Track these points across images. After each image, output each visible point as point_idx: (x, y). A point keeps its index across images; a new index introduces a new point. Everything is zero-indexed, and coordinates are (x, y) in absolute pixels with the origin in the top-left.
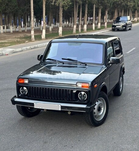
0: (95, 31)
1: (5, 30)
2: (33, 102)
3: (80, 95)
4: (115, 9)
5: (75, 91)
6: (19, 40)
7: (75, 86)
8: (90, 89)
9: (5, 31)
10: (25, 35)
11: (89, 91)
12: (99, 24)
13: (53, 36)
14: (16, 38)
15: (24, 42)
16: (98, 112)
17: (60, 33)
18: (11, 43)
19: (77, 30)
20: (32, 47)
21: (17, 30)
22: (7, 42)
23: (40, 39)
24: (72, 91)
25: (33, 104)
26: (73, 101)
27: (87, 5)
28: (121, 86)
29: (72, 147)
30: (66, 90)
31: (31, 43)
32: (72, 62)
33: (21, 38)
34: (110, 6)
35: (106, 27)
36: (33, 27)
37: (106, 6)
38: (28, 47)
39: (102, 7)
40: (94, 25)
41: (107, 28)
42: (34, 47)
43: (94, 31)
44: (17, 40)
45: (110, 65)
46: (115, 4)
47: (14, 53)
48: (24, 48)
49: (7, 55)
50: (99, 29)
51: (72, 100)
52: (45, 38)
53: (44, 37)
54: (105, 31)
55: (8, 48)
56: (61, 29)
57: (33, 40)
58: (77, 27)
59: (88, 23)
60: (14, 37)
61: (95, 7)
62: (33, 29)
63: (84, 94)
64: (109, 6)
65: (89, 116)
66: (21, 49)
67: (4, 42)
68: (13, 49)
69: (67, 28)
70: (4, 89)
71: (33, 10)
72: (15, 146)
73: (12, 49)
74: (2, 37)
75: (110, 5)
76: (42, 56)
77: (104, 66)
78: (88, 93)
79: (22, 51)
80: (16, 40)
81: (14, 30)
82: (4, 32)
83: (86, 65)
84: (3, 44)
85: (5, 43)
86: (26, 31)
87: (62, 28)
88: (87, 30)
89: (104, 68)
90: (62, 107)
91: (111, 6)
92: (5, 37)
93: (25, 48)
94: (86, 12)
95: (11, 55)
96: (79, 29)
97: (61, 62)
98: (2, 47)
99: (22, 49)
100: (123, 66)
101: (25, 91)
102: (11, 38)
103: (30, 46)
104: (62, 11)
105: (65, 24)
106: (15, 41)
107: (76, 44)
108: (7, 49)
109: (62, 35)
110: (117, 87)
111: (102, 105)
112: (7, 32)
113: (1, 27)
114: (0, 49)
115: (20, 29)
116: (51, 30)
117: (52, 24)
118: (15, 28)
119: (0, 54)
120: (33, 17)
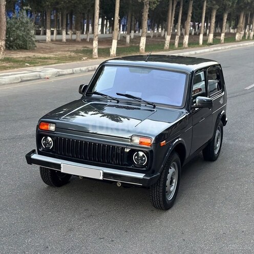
0: (203, 48)
1: (55, 37)
2: (60, 163)
3: (136, 157)
4: (241, 12)
5: (128, 150)
6: (73, 54)
7: (128, 142)
8: (152, 148)
9: (54, 39)
10: (85, 47)
11: (151, 151)
12: (211, 36)
13: (130, 51)
14: (68, 51)
15: (80, 59)
17: (142, 48)
18: (59, 59)
19: (172, 44)
20: (90, 69)
21: (74, 37)
22: (53, 57)
23: (107, 56)
24: (123, 149)
25: (59, 166)
26: (124, 165)
27: (192, 2)
28: (218, 145)
29: (113, 241)
30: (113, 147)
32: (132, 100)
33: (77, 52)
34: (232, 6)
35: (223, 41)
36: (97, 35)
37: (225, 5)
38: (84, 69)
39: (217, 7)
40: (201, 36)
41: (224, 43)
42: (93, 68)
43: (201, 46)
44: (70, 55)
45: (196, 109)
46: (242, 4)
47: (58, 76)
48: (76, 69)
49: (48, 78)
50: (211, 44)
51: (122, 163)
52: (116, 54)
53: (115, 52)
54: (220, 48)
56: (143, 41)
57: (95, 57)
58: (171, 39)
59: (193, 33)
60: (67, 49)
61: (206, 6)
62: (97, 37)
63: (143, 156)
64: (229, 5)
66: (71, 70)
67: (49, 56)
68: (58, 70)
69: (157, 38)
70: (26, 136)
71: (98, 7)
72: (21, 231)
74: (47, 49)
75: (233, 3)
76: (86, 87)
77: (184, 111)
78: (149, 154)
79: (73, 73)
80: (68, 54)
81: (69, 37)
82: (52, 40)
83: (154, 107)
84: (46, 60)
85: (50, 58)
86: (88, 40)
87: (145, 40)
88: (189, 44)
89: (185, 113)
90: (105, 174)
91: (235, 5)
92: (53, 48)
93: (78, 69)
94: (190, 14)
95: (52, 80)
96: (175, 42)
97: (114, 100)
98: (43, 65)
99: (73, 70)
100: (223, 112)
101: (49, 143)
102: (62, 51)
103: (88, 66)
104: (147, 10)
105: (155, 32)
106: (66, 57)
107: (143, 71)
108: (49, 69)
109: (146, 51)
110: (210, 146)
112: (57, 41)
113: (48, 32)
114: (38, 69)
115: (79, 36)
116: (129, 41)
117: (133, 32)
118: (70, 34)
119: (36, 76)
120: (98, 18)
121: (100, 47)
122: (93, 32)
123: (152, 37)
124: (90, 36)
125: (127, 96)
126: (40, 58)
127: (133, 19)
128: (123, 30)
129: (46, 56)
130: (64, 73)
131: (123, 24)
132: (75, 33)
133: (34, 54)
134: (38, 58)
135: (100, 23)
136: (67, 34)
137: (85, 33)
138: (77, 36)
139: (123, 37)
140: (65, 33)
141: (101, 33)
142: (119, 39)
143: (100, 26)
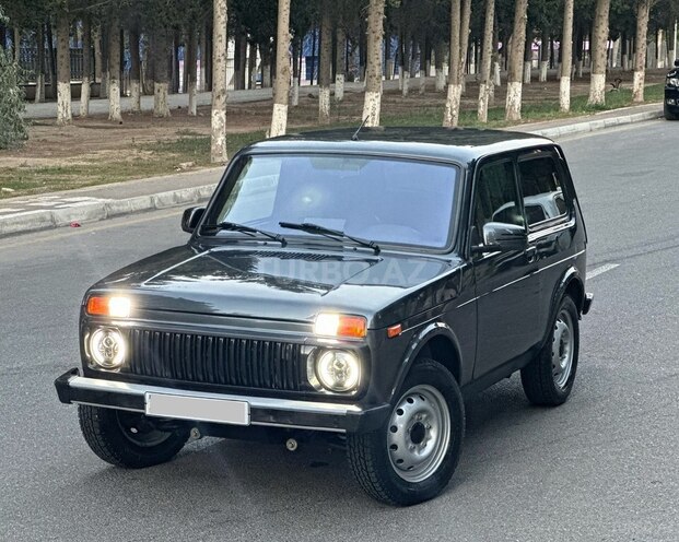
2: (142, 393)
5: (307, 351)
6: (146, 155)
7: (310, 330)
8: (368, 342)
9: (82, 112)
10: (186, 133)
11: (365, 349)
12: (599, 82)
14: (132, 146)
15: (172, 169)
16: (411, 445)
18: (104, 171)
19: (468, 110)
20: (205, 194)
21: (148, 103)
22: (84, 167)
25: (139, 400)
26: (302, 388)
28: (566, 364)
30: (273, 344)
31: (207, 170)
32: (320, 239)
33: (157, 148)
35: (641, 98)
38: (185, 193)
40: (565, 85)
44: (138, 159)
47: (108, 217)
48: (163, 194)
49: (77, 225)
50: (598, 108)
51: (295, 385)
55: (84, 194)
57: (219, 160)
59: (528, 76)
60: (127, 141)
65: (368, 457)
66: (146, 197)
67: (70, 164)
68: (110, 201)
73: (101, 200)
74: (62, 143)
77: (455, 259)
79: (152, 209)
80: (130, 156)
81: (130, 104)
82: (75, 117)
83: (377, 251)
84: (65, 177)
85: (75, 170)
86: (194, 112)
90: (254, 411)
92: (81, 141)
93: (169, 194)
94: (522, 14)
95: (93, 229)
96: (477, 106)
97: (274, 239)
98: (55, 190)
99: (152, 201)
100: (573, 271)
102: (109, 148)
103: (198, 185)
104: (381, 8)
106: (126, 164)
107: (346, 165)
108: (78, 199)
111: (429, 417)
112: (90, 117)
113: (64, 90)
114: (44, 199)
115: (164, 100)
116: (327, 107)
117: (340, 77)
118: (135, 94)
119: (42, 220)
120: (224, 37)
121: (233, 130)
122: (209, 85)
123: (405, 92)
124: (199, 97)
125: (306, 227)
126: (45, 171)
127: (340, 37)
128: (310, 77)
129: (64, 163)
130: (125, 208)
131: (310, 54)
132: (148, 92)
133: (22, 160)
134: (38, 172)
135: (231, 55)
136: (123, 95)
137: (181, 90)
138: (157, 99)
139: (310, 96)
140: (118, 90)
141: (237, 88)
142: (295, 103)
143: (232, 64)
